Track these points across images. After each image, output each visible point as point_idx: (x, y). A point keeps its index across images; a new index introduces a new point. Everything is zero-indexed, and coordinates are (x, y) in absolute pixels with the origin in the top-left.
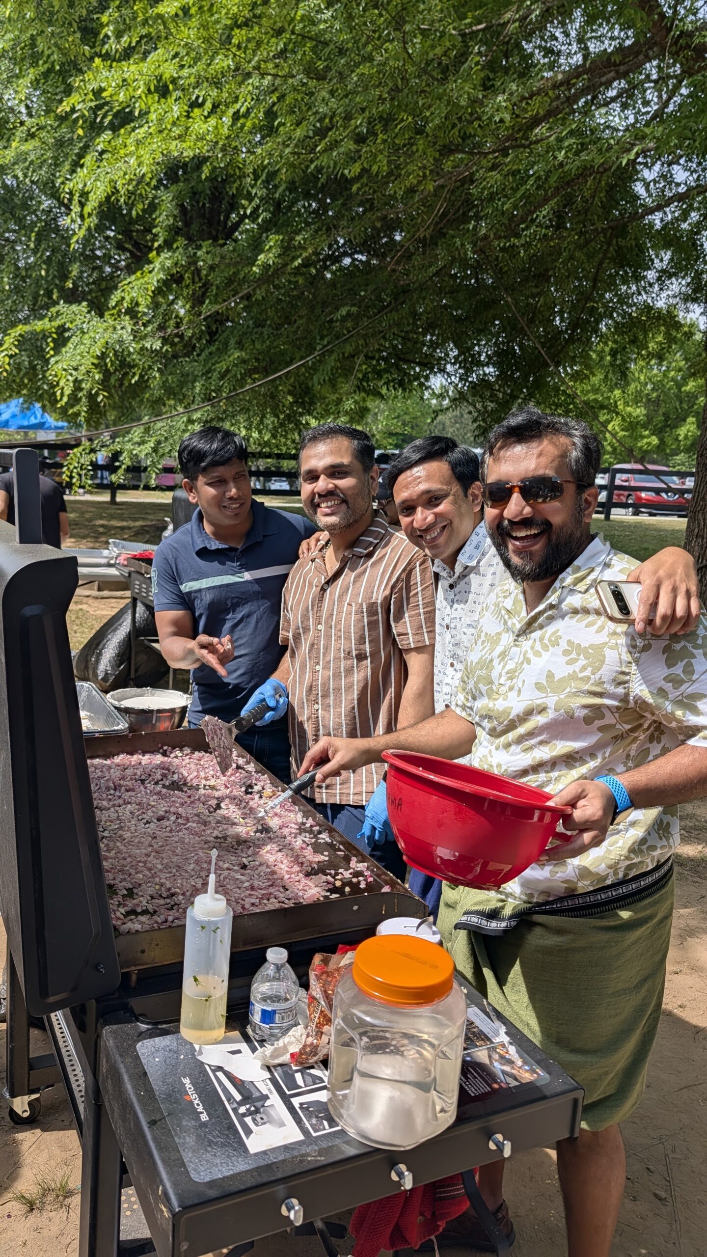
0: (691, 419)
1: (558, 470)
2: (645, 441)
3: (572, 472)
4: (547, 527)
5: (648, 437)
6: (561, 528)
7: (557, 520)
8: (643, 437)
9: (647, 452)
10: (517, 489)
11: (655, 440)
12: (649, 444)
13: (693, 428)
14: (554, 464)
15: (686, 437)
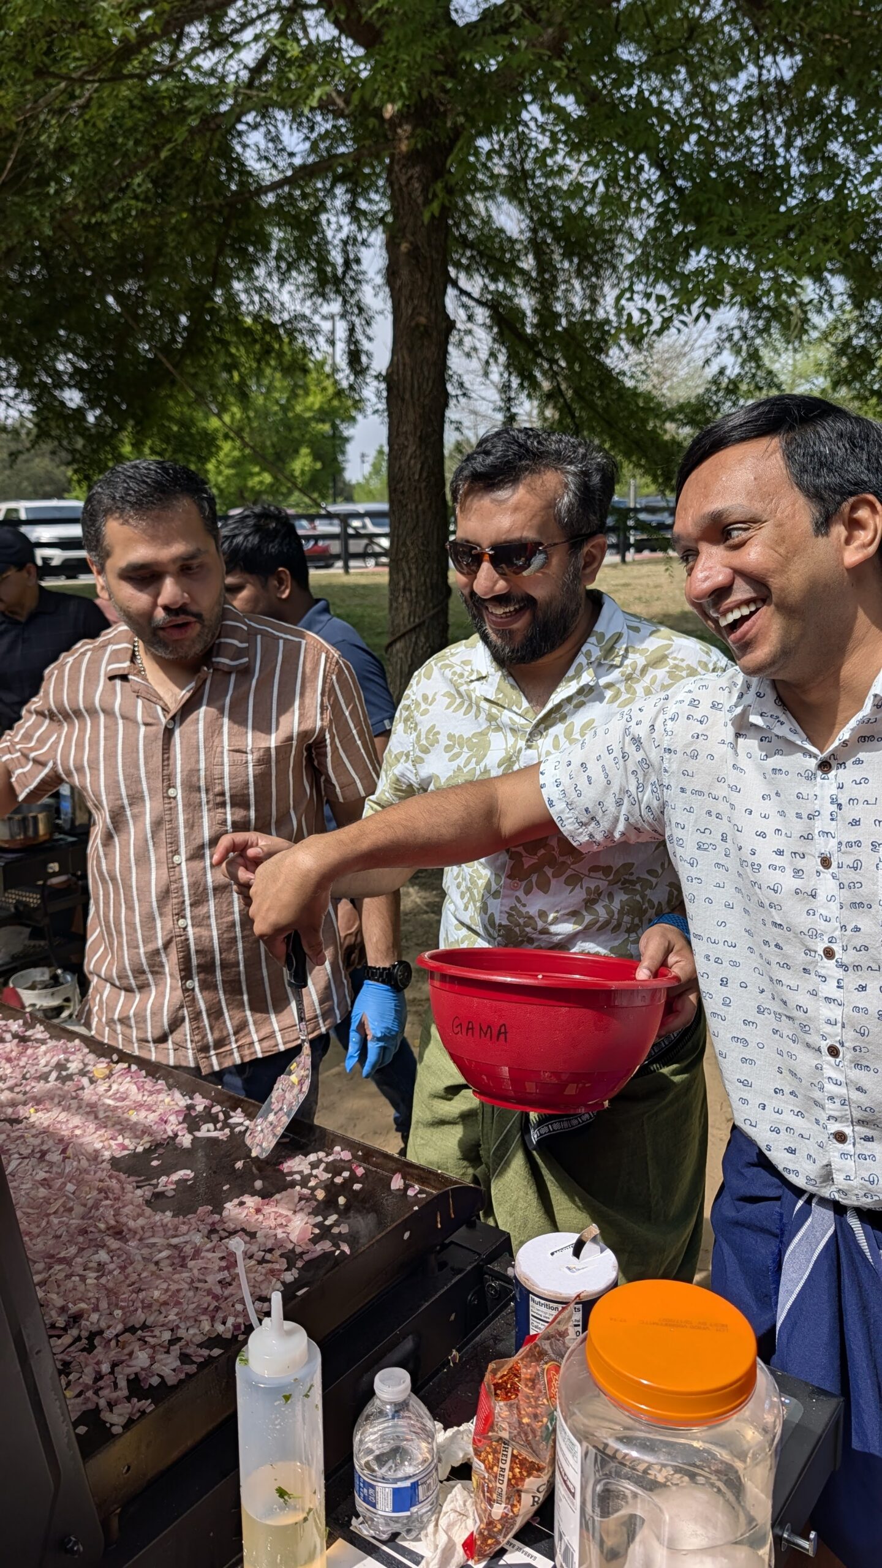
0: (305, 451)
1: (542, 528)
2: (257, 479)
3: (564, 527)
4: (529, 602)
5: (259, 474)
6: (549, 604)
7: (539, 593)
8: (252, 475)
9: (260, 493)
10: (487, 557)
11: (267, 478)
12: (261, 482)
13: (308, 460)
14: (536, 521)
15: (303, 472)
